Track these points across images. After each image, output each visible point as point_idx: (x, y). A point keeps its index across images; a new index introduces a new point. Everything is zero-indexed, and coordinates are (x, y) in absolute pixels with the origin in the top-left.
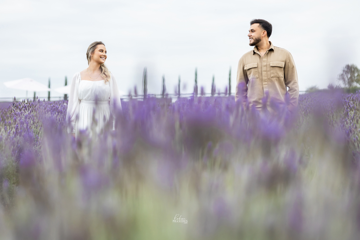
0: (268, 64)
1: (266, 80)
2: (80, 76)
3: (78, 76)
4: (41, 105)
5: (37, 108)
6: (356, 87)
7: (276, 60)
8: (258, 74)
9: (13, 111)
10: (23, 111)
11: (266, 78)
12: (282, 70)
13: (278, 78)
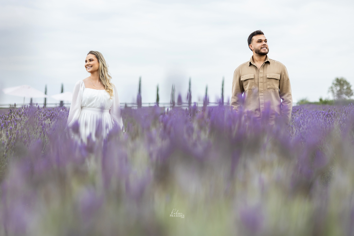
0: (264, 75)
1: (263, 91)
2: (83, 84)
3: (82, 84)
4: (41, 112)
5: (37, 114)
6: (345, 99)
7: (272, 72)
8: (254, 85)
9: (12, 117)
10: (22, 117)
11: (262, 89)
12: (278, 82)
13: (274, 89)
